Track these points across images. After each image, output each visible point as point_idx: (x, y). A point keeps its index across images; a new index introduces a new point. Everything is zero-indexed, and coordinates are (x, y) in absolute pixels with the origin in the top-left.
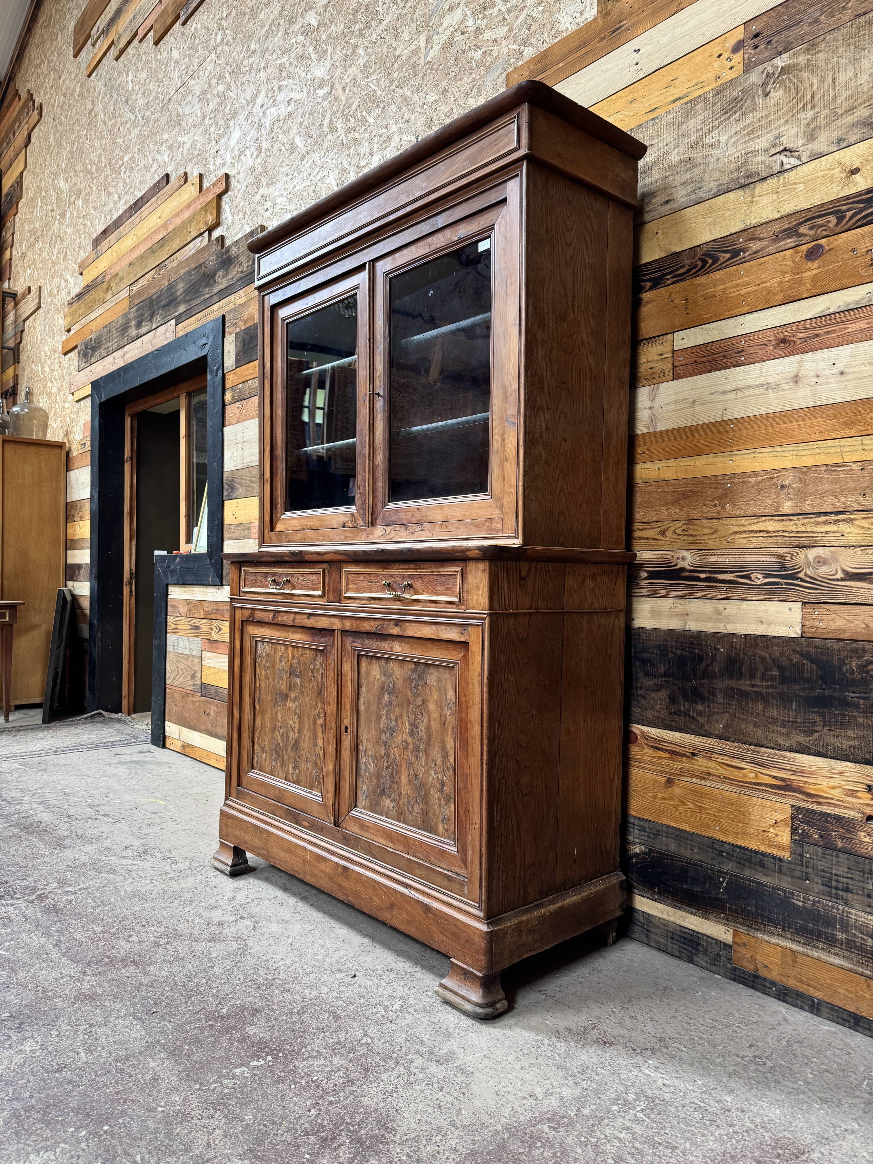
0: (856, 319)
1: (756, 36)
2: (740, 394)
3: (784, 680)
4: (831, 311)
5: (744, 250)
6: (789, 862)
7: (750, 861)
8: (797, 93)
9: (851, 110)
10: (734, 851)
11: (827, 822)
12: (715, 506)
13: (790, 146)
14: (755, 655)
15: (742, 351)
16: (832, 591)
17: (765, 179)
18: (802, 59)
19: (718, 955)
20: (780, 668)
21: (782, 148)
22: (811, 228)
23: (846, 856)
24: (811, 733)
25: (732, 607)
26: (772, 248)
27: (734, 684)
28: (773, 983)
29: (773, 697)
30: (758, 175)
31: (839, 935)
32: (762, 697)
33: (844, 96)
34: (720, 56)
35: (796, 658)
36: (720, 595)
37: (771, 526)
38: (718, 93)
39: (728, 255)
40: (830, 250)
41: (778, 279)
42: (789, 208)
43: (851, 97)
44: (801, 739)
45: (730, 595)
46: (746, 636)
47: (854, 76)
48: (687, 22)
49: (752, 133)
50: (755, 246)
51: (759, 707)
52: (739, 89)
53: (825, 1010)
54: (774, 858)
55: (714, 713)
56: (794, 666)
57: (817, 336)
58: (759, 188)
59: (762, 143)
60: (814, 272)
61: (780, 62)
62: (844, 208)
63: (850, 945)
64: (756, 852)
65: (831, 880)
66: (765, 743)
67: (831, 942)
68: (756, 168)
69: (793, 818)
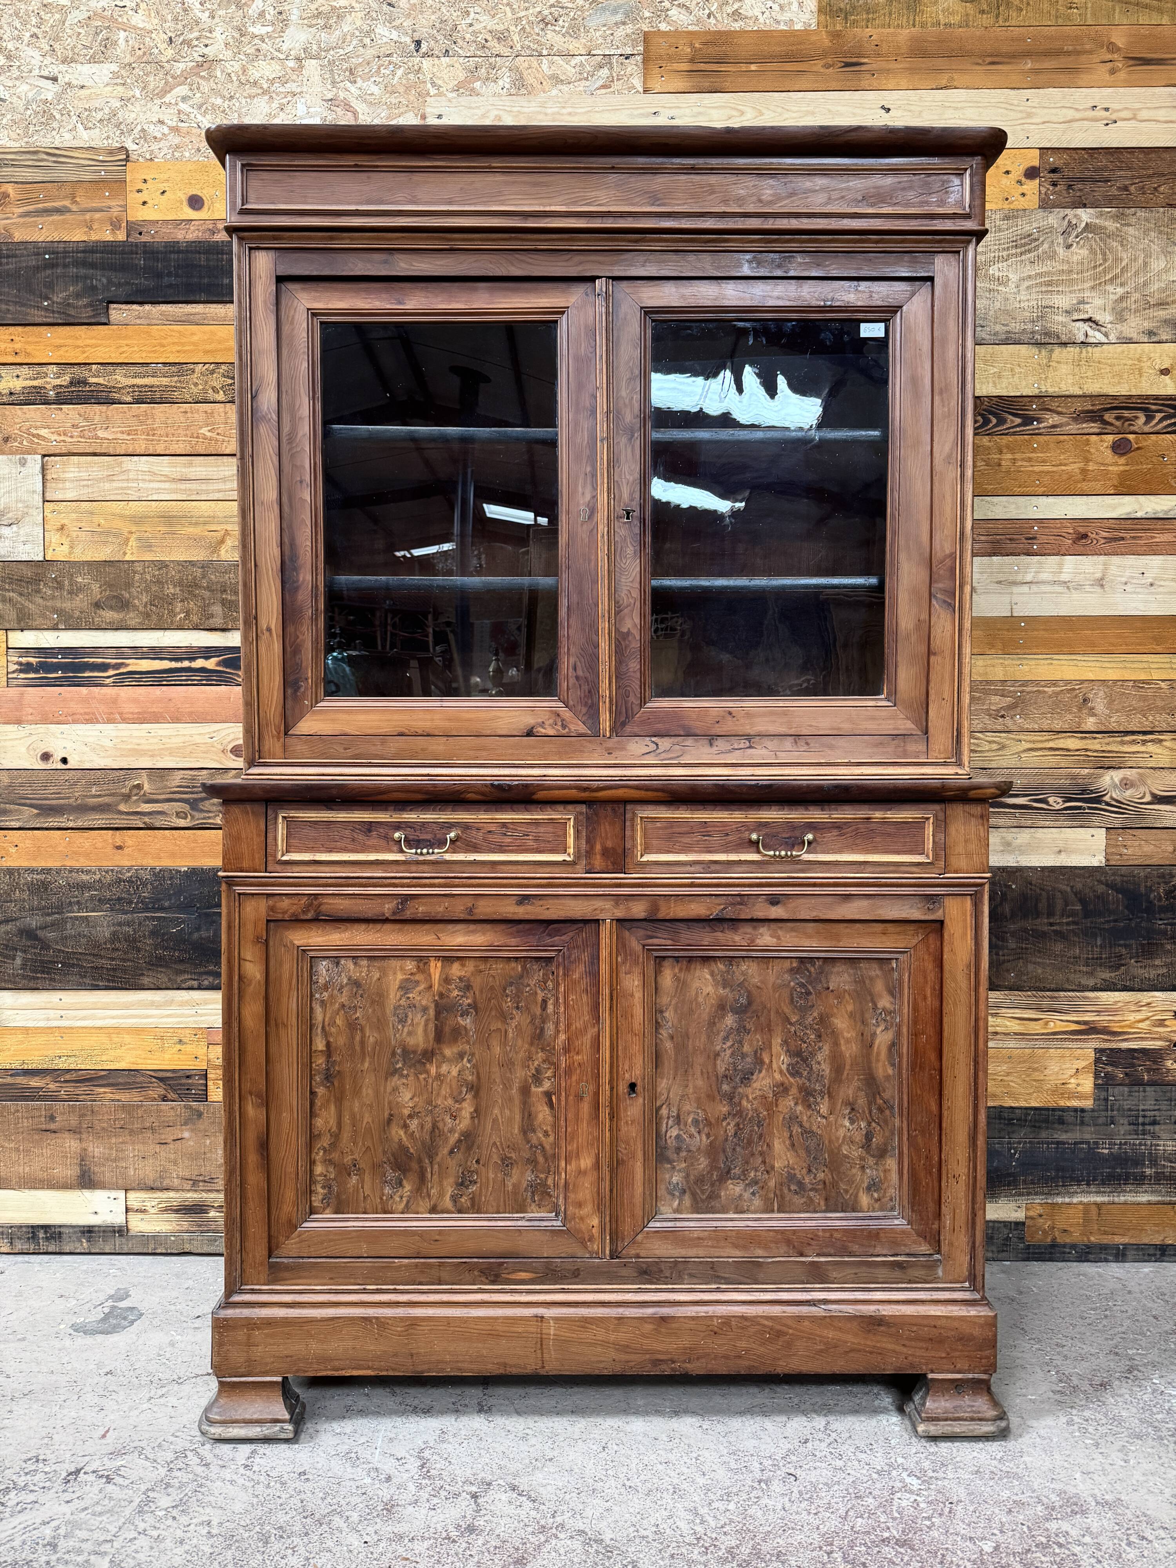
0: (1164, 530)
1: (1054, 171)
2: (1034, 588)
3: (1087, 914)
4: (1139, 515)
5: (1039, 420)
6: (1093, 1110)
7: (1046, 1121)
8: (1105, 260)
9: (1162, 304)
10: (1027, 1114)
11: (1134, 1058)
12: (1003, 716)
13: (1097, 317)
14: (1054, 889)
15: (1035, 538)
16: (1140, 815)
17: (1065, 344)
18: (1111, 225)
19: (1008, 1239)
20: (1083, 901)
21: (1086, 316)
22: (1118, 418)
23: (1153, 1088)
24: (1118, 967)
25: (1023, 837)
26: (1073, 428)
27: (1028, 924)
28: (1073, 1246)
29: (1075, 934)
30: (1058, 337)
31: (1148, 1171)
32: (1061, 936)
33: (1156, 287)
34: (1007, 172)
35: (1101, 889)
36: (1009, 822)
37: (1072, 743)
38: (1007, 218)
39: (1018, 421)
40: (1138, 448)
41: (1081, 465)
42: (1093, 388)
43: (1164, 290)
44: (1107, 975)
45: (1023, 822)
46: (1043, 869)
47: (1166, 270)
48: (962, 108)
49: (1050, 284)
50: (1052, 419)
51: (1058, 947)
52: (1035, 225)
53: (1130, 1254)
54: (1075, 1110)
55: (1004, 962)
56: (1098, 897)
57: (1123, 539)
58: (1058, 353)
59: (1063, 301)
60: (1122, 468)
61: (1085, 215)
62: (1153, 407)
63: (1159, 1178)
64: (1054, 1110)
65: (1137, 1117)
66: (1067, 986)
67: (1140, 1180)
68: (1055, 328)
69: (1097, 1061)
